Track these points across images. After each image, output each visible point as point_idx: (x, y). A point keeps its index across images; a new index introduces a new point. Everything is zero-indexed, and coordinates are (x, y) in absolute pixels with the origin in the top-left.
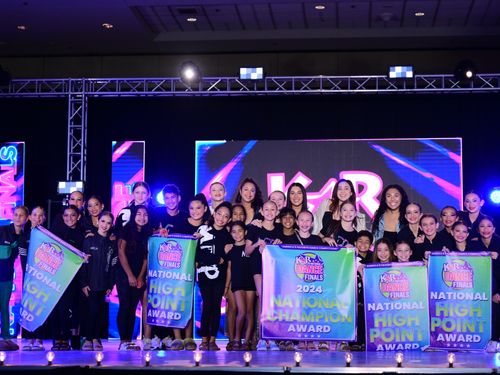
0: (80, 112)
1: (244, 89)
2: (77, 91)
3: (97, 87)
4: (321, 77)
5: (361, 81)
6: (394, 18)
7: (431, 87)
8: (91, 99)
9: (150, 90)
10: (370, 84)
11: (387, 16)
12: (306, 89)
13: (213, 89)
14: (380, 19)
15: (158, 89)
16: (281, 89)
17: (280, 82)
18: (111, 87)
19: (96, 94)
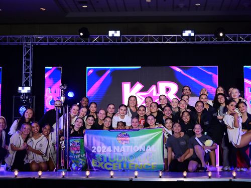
0: (29, 52)
1: (111, 41)
2: (27, 41)
3: (37, 40)
4: (149, 35)
5: (168, 37)
6: (185, 7)
7: (203, 41)
8: (35, 46)
9: (64, 41)
10: (173, 39)
11: (181, 5)
12: (141, 41)
13: (95, 41)
14: (178, 7)
15: (68, 41)
16: (129, 41)
17: (129, 38)
18: (45, 40)
19: (37, 43)
